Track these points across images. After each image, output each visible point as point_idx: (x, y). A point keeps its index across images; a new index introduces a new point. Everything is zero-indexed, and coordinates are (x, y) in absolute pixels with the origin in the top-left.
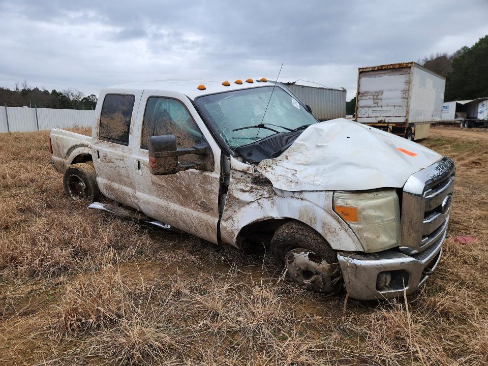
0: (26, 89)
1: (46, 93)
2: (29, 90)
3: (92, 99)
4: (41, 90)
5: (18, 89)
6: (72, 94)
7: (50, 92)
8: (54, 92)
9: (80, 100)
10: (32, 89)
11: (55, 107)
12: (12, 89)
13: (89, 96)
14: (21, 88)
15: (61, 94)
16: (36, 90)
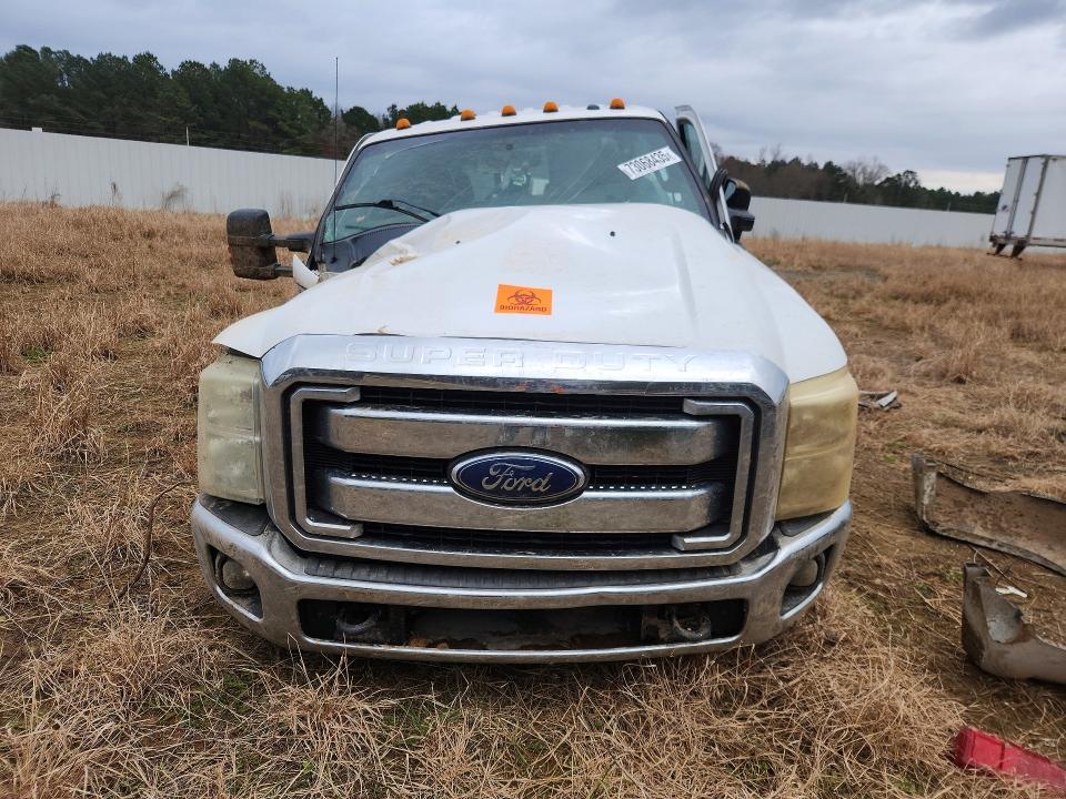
0: (779, 159)
1: (813, 167)
2: (783, 163)
3: (904, 180)
4: (805, 162)
5: (764, 161)
6: (864, 170)
7: (821, 166)
8: (829, 165)
9: (877, 182)
10: (788, 161)
11: (819, 197)
12: (754, 161)
13: (899, 175)
14: (769, 160)
15: (840, 169)
16: (796, 161)
